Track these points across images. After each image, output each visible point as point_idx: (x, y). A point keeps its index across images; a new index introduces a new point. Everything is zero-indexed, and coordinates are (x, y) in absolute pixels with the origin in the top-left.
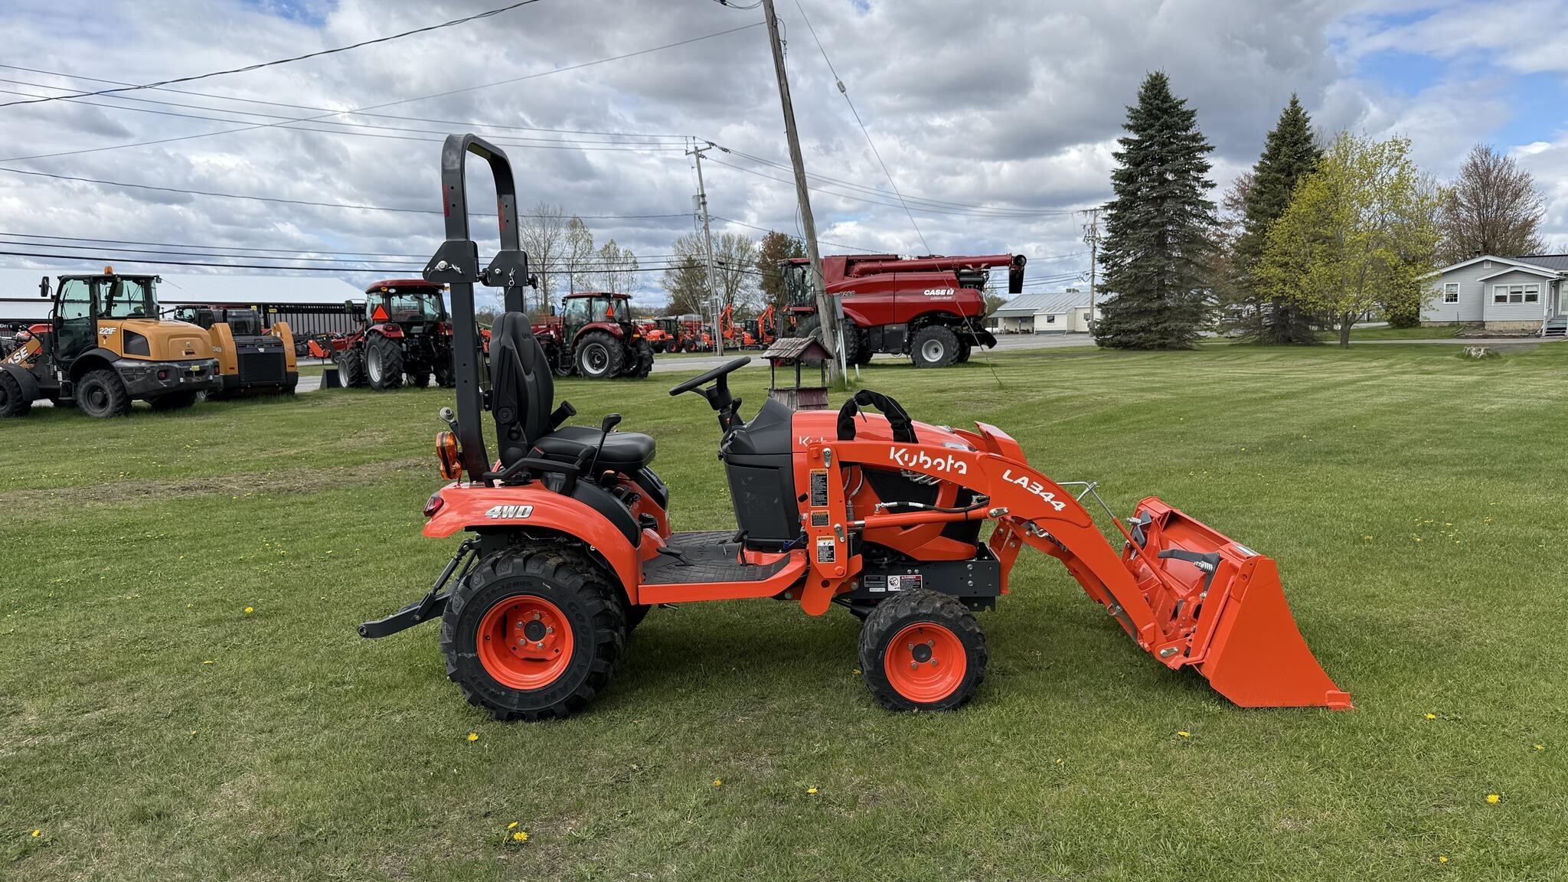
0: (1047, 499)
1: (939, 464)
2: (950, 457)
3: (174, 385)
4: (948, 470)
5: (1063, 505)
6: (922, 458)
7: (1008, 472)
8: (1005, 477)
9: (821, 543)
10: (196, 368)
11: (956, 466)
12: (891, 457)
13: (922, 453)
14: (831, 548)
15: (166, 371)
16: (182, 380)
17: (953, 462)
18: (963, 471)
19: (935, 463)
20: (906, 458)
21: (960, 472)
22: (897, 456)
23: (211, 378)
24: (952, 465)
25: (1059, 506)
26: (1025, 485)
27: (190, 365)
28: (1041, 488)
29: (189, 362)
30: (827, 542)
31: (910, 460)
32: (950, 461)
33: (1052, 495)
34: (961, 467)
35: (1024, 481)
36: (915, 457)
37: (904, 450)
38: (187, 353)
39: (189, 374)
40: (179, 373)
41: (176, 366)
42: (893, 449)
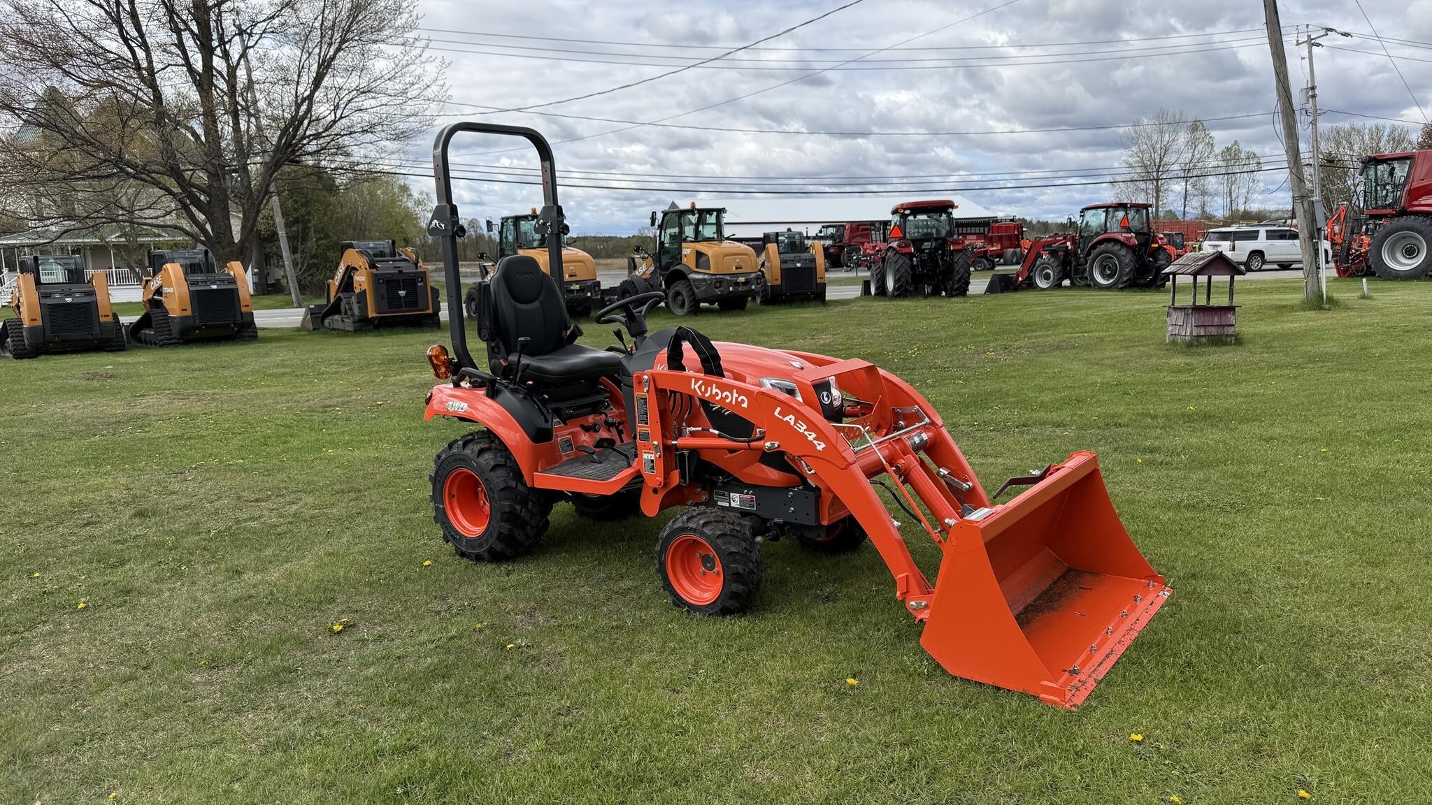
0: (810, 438)
1: (727, 397)
2: (735, 391)
3: (725, 293)
4: (734, 402)
5: (823, 445)
6: (715, 390)
7: (779, 409)
8: (776, 413)
9: (645, 456)
10: (742, 279)
11: (739, 400)
12: (693, 388)
13: (714, 385)
14: (652, 461)
15: (721, 282)
16: (731, 289)
17: (737, 395)
18: (745, 405)
19: (724, 396)
20: (703, 390)
21: (743, 405)
22: (696, 387)
23: (753, 287)
24: (737, 398)
25: (821, 446)
26: (792, 423)
27: (738, 277)
28: (805, 427)
29: (737, 275)
30: (650, 455)
31: (706, 391)
32: (735, 395)
33: (814, 435)
34: (743, 401)
35: (791, 419)
36: (709, 389)
37: (701, 382)
38: (736, 268)
39: (737, 284)
40: (729, 283)
41: (728, 278)
42: (693, 380)
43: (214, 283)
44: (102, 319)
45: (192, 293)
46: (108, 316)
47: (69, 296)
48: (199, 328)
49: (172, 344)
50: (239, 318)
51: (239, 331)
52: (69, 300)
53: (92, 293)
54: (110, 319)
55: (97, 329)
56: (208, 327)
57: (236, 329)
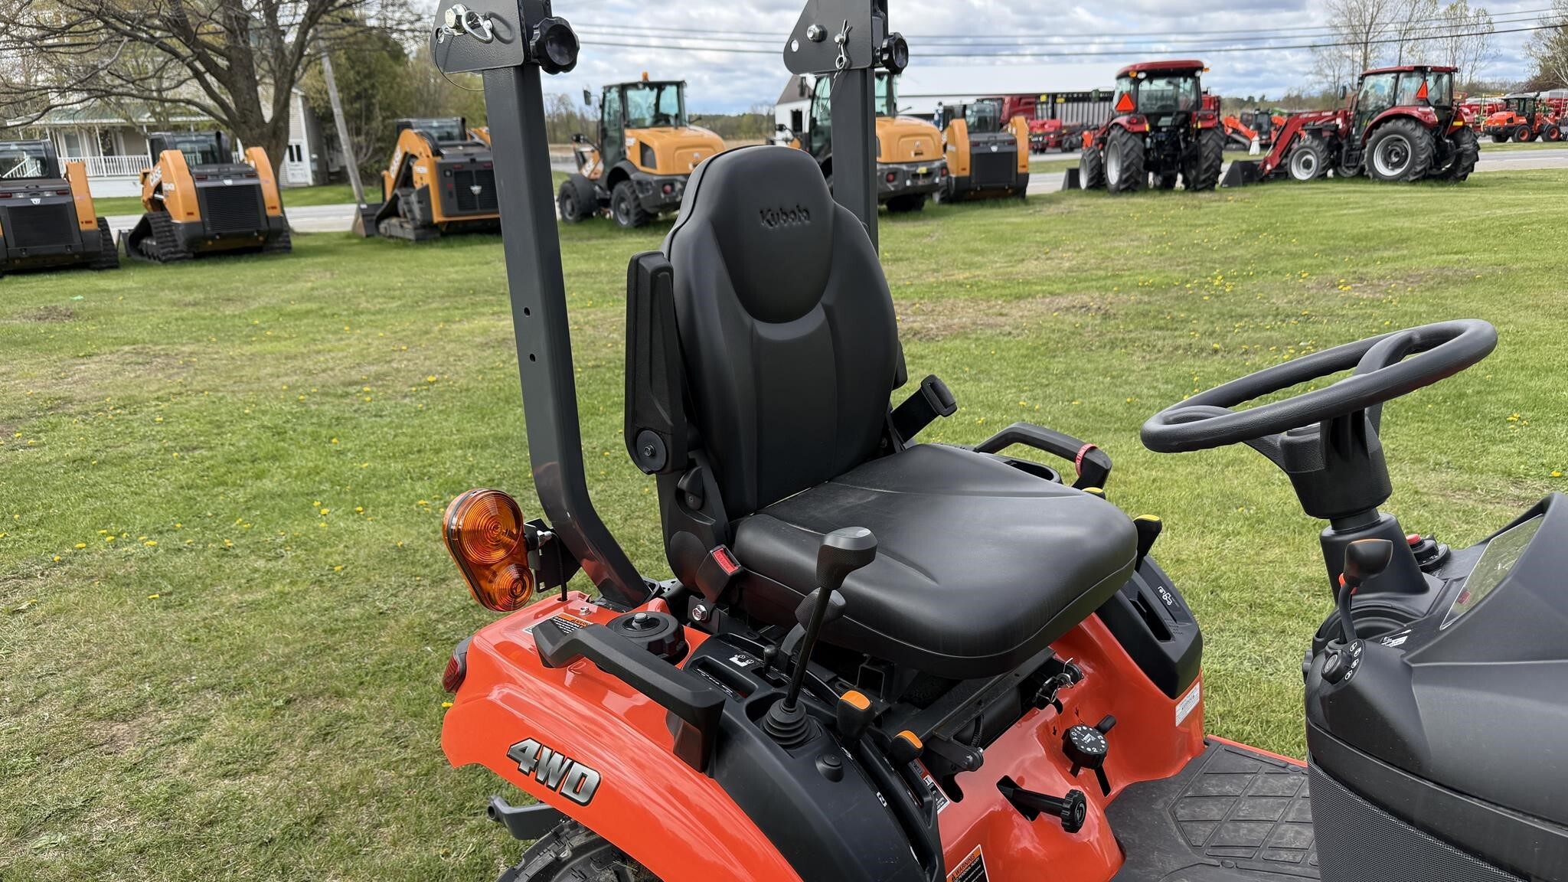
3: (900, 188)
10: (922, 170)
15: (894, 173)
16: (908, 183)
23: (937, 180)
27: (917, 167)
29: (916, 164)
38: (916, 154)
39: (916, 176)
40: (906, 175)
41: (904, 167)
43: (228, 177)
44: (83, 227)
45: (199, 191)
46: (90, 222)
47: (35, 195)
48: (212, 238)
49: (178, 259)
50: (264, 223)
51: (266, 241)
52: (36, 201)
53: (66, 192)
54: (94, 226)
55: (77, 241)
56: (223, 237)
57: (261, 239)
